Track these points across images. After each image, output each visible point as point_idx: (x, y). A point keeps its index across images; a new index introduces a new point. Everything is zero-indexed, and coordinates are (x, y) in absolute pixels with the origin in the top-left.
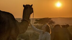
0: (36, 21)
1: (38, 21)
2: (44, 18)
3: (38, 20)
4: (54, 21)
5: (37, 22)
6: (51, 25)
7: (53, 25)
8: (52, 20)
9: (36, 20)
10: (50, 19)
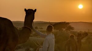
2: (60, 23)
6: (69, 31)
8: (70, 25)
10: (68, 23)
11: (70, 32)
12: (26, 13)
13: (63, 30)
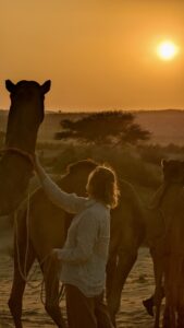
0: (64, 127)
1: (74, 129)
3: (76, 120)
4: (147, 129)
5: (69, 130)
6: (134, 144)
7: (139, 147)
9: (66, 121)
10: (129, 117)
11: (135, 147)
12: (11, 97)
13: (109, 142)
